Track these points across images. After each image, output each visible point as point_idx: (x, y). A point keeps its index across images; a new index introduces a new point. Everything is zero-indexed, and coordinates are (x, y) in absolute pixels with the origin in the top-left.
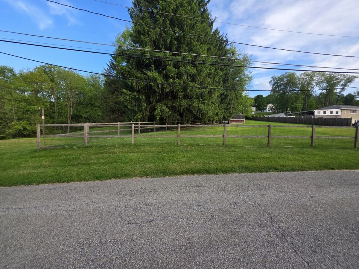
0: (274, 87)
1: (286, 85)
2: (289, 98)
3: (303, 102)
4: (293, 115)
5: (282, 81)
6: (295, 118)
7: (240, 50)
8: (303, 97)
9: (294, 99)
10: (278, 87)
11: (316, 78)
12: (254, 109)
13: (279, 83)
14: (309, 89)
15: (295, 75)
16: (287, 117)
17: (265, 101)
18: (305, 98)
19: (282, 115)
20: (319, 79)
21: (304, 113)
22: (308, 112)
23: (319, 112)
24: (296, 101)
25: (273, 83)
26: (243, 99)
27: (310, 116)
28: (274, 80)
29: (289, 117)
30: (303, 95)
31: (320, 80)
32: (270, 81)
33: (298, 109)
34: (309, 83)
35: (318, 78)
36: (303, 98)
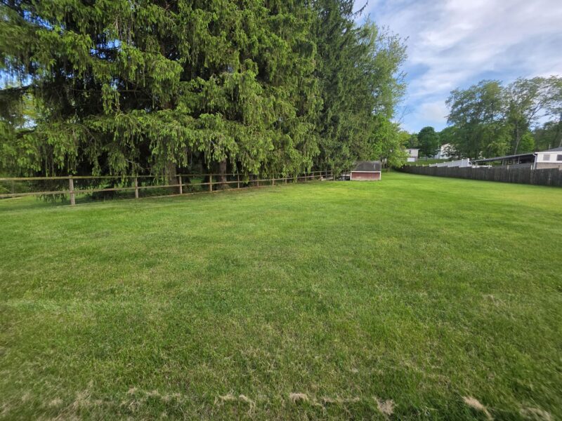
0: (456, 110)
1: (479, 107)
2: (483, 131)
3: (510, 138)
4: (487, 163)
5: (471, 98)
6: (490, 170)
7: (383, 28)
8: (511, 128)
9: (493, 133)
10: (463, 110)
11: (543, 90)
12: (415, 152)
13: (466, 102)
14: (526, 112)
15: (499, 86)
16: (474, 167)
17: (437, 139)
18: (515, 130)
19: (465, 163)
20: (548, 93)
21: (510, 159)
22: (521, 156)
23: (547, 157)
24: (496, 137)
25: (453, 102)
26: (385, 132)
27: (525, 166)
28: (455, 97)
29: (478, 167)
30: (512, 125)
31: (549, 96)
32: (447, 99)
33: (498, 152)
34: (526, 102)
35: (547, 90)
36: (510, 131)
